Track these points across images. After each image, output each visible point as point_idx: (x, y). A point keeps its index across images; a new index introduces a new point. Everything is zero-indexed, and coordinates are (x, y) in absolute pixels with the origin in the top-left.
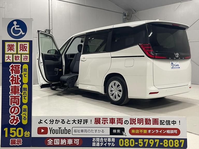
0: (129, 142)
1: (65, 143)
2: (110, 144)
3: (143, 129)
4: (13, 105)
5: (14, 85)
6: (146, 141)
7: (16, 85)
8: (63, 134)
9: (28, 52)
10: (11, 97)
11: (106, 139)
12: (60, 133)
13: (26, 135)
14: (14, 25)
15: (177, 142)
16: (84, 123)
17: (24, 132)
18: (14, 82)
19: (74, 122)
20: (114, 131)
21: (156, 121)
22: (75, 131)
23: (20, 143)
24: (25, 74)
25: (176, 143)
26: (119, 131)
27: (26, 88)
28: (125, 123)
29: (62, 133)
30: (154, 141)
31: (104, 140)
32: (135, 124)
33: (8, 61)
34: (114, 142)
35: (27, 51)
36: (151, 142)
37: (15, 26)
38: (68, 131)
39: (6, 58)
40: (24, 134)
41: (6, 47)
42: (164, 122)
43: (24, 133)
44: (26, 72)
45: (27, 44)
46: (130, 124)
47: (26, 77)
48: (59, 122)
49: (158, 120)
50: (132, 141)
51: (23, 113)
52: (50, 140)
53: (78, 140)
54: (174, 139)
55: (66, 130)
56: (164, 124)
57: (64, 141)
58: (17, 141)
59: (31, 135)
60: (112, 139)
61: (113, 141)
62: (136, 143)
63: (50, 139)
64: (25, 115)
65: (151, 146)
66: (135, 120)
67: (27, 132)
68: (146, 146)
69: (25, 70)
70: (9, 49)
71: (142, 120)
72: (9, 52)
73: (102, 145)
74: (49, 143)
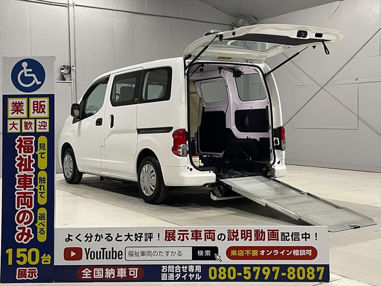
0: (227, 273)
1: (113, 276)
2: (193, 275)
3: (252, 248)
4: (22, 208)
5: (23, 173)
6: (256, 270)
7: (26, 173)
8: (110, 259)
9: (47, 115)
10: (18, 193)
11: (186, 267)
12: (103, 258)
13: (45, 261)
14: (23, 69)
15: (311, 271)
16: (146, 240)
17: (41, 255)
18: (23, 167)
19: (129, 237)
20: (200, 253)
21: (273, 235)
22: (131, 254)
23: (35, 275)
24: (43, 153)
25: (309, 273)
26: (208, 253)
27: (44, 178)
28: (219, 238)
29: (107, 258)
30: (271, 269)
31: (181, 269)
32: (237, 240)
33: (14, 130)
34: (199, 273)
35: (45, 113)
36: (266, 271)
37: (26, 70)
38: (119, 255)
39: (10, 127)
40: (41, 260)
41: (10, 107)
42: (289, 236)
43: (42, 258)
44: (43, 149)
45: (44, 102)
46: (229, 240)
47: (44, 158)
48: (102, 238)
49: (278, 233)
50: (232, 271)
51: (39, 221)
52: (87, 271)
53: (135, 270)
54: (306, 266)
55: (114, 253)
56: (289, 239)
57: (112, 271)
58: (28, 272)
59: (52, 260)
60: (196, 268)
61: (198, 270)
62: (239, 274)
63: (87, 269)
64: (42, 225)
65: (266, 278)
66: (237, 232)
67: (46, 256)
68: (256, 278)
69: (42, 146)
70: (15, 111)
71: (249, 232)
72: (15, 115)
73: (178, 278)
74: (85, 276)
